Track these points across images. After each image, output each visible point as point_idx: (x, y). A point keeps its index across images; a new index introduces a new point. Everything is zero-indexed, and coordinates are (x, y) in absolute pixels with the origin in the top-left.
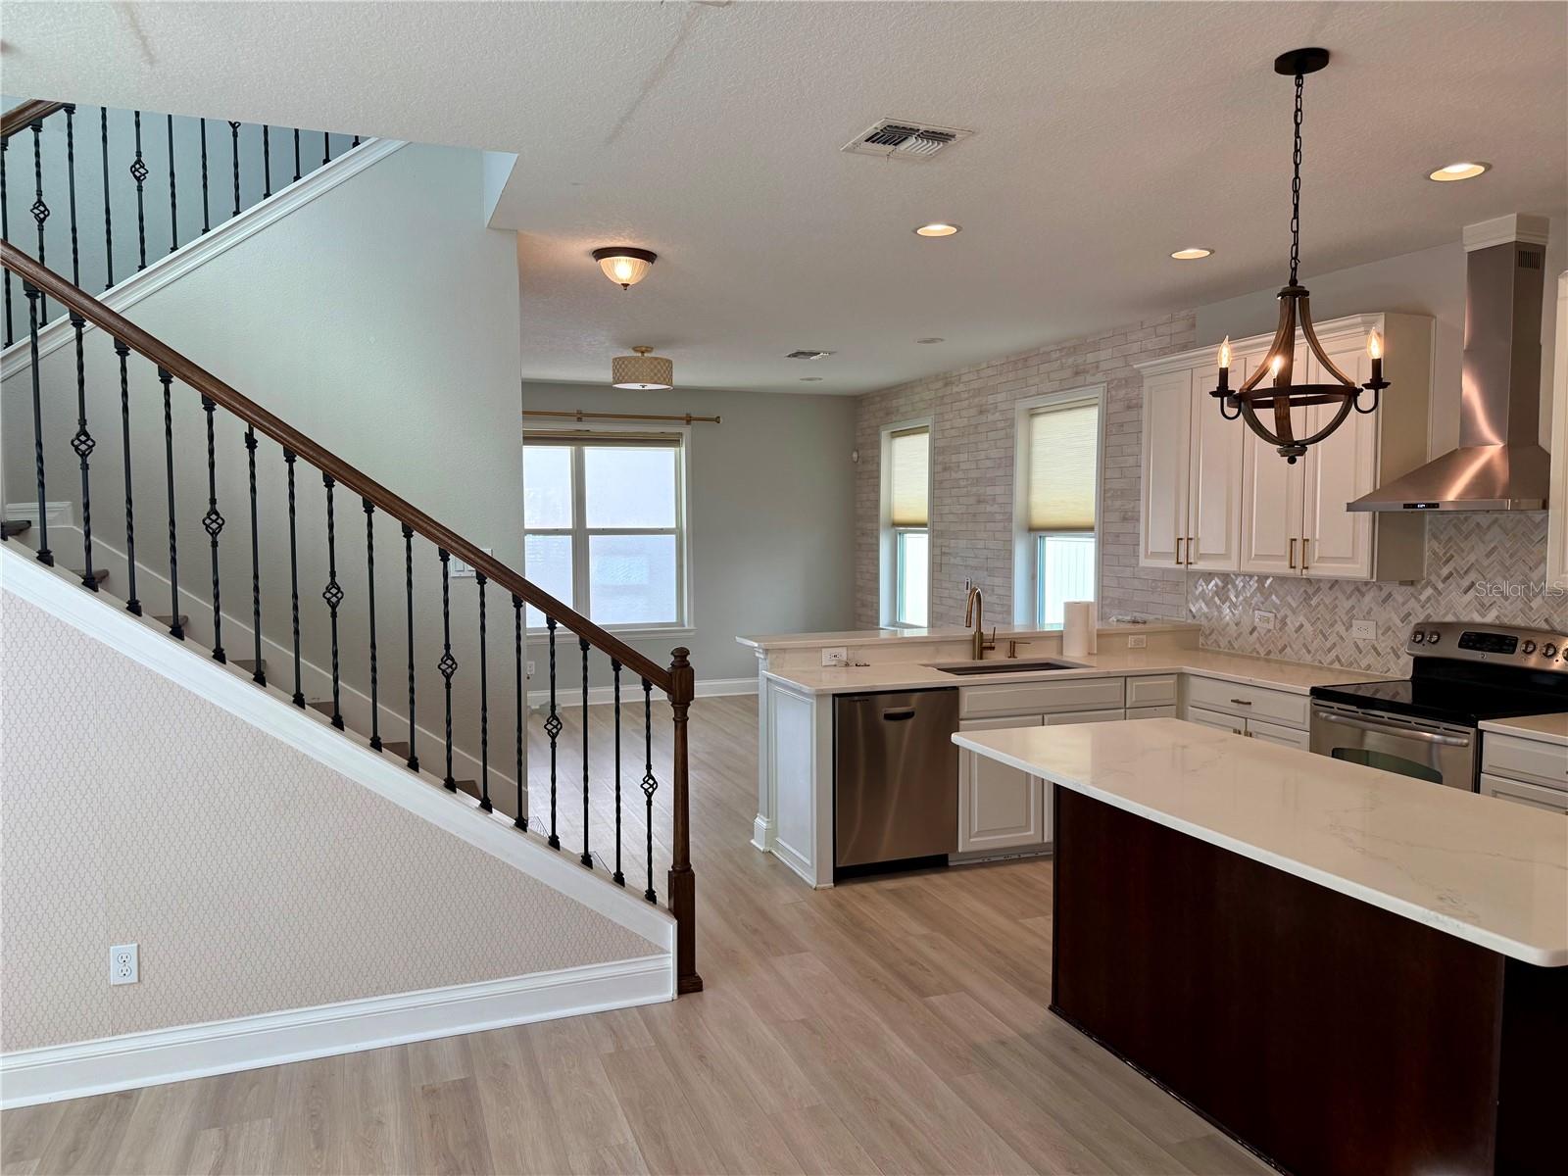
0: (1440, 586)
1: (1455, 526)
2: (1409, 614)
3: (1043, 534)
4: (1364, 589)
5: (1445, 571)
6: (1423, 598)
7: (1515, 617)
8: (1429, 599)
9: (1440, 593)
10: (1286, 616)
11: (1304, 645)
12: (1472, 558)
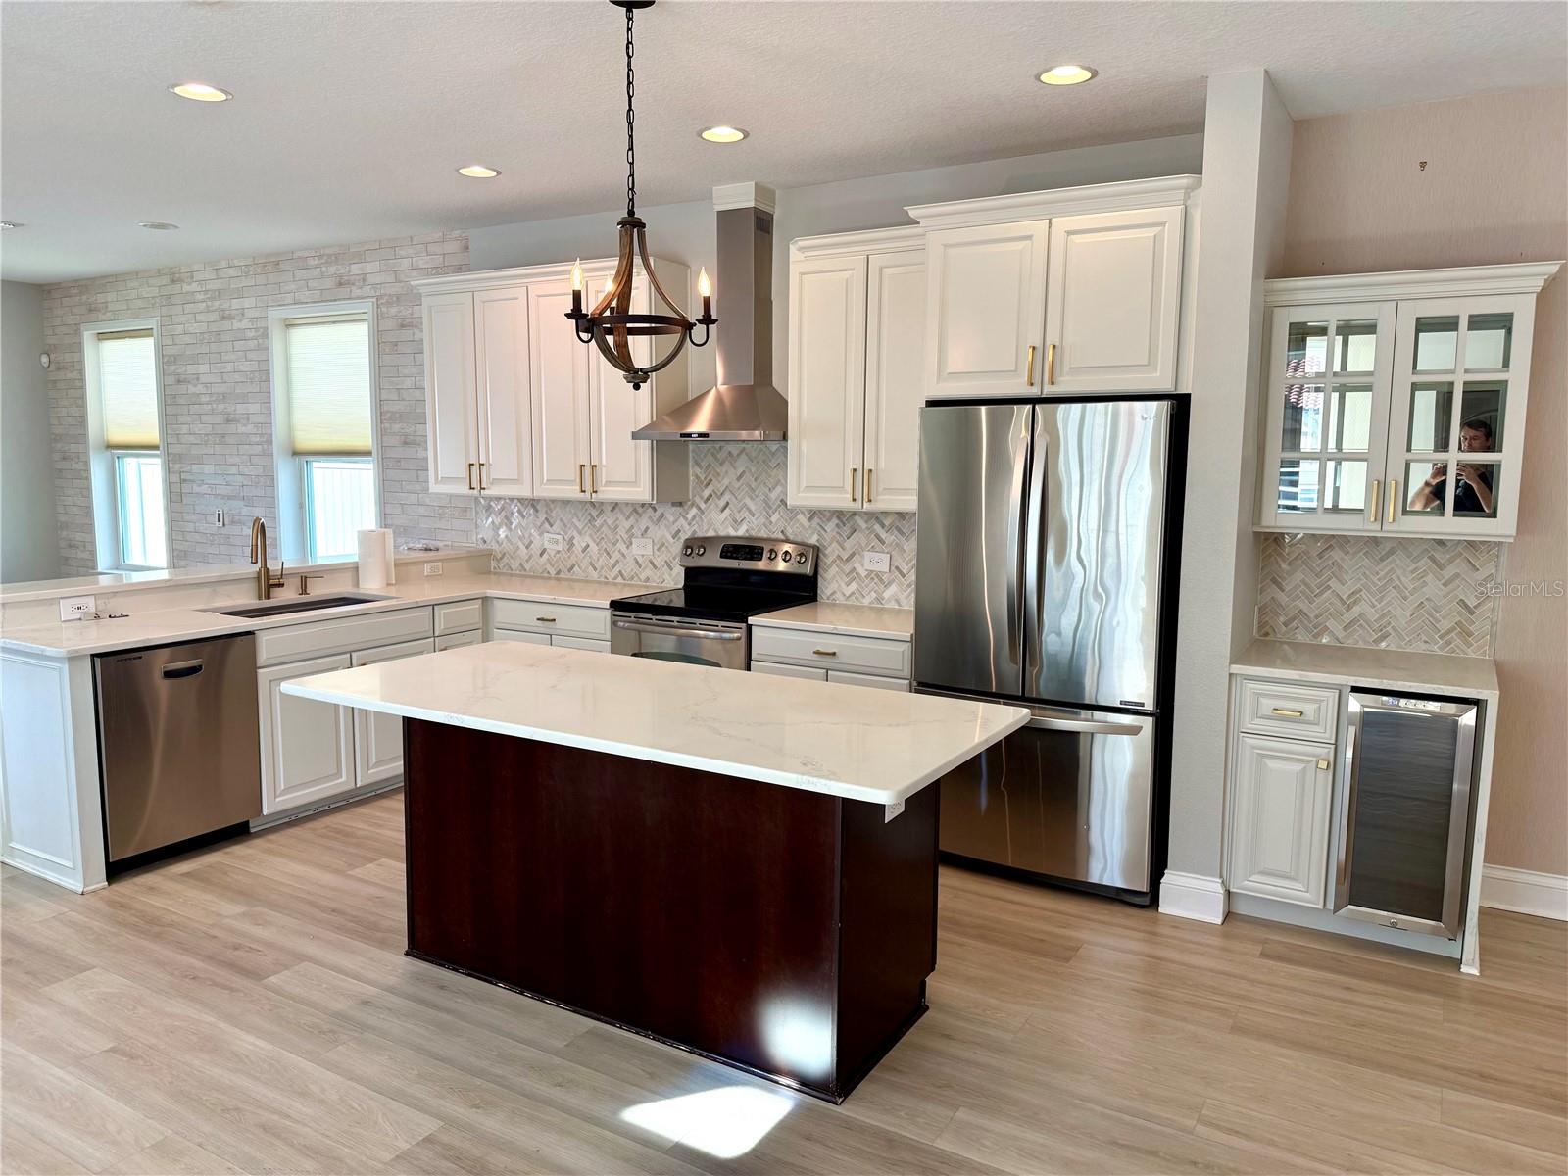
0: (703, 506)
1: (713, 454)
2: (679, 531)
3: (309, 458)
4: (640, 510)
5: (706, 493)
6: (689, 516)
7: (759, 531)
8: (694, 517)
9: (702, 512)
10: (573, 538)
11: (592, 564)
12: (726, 482)
